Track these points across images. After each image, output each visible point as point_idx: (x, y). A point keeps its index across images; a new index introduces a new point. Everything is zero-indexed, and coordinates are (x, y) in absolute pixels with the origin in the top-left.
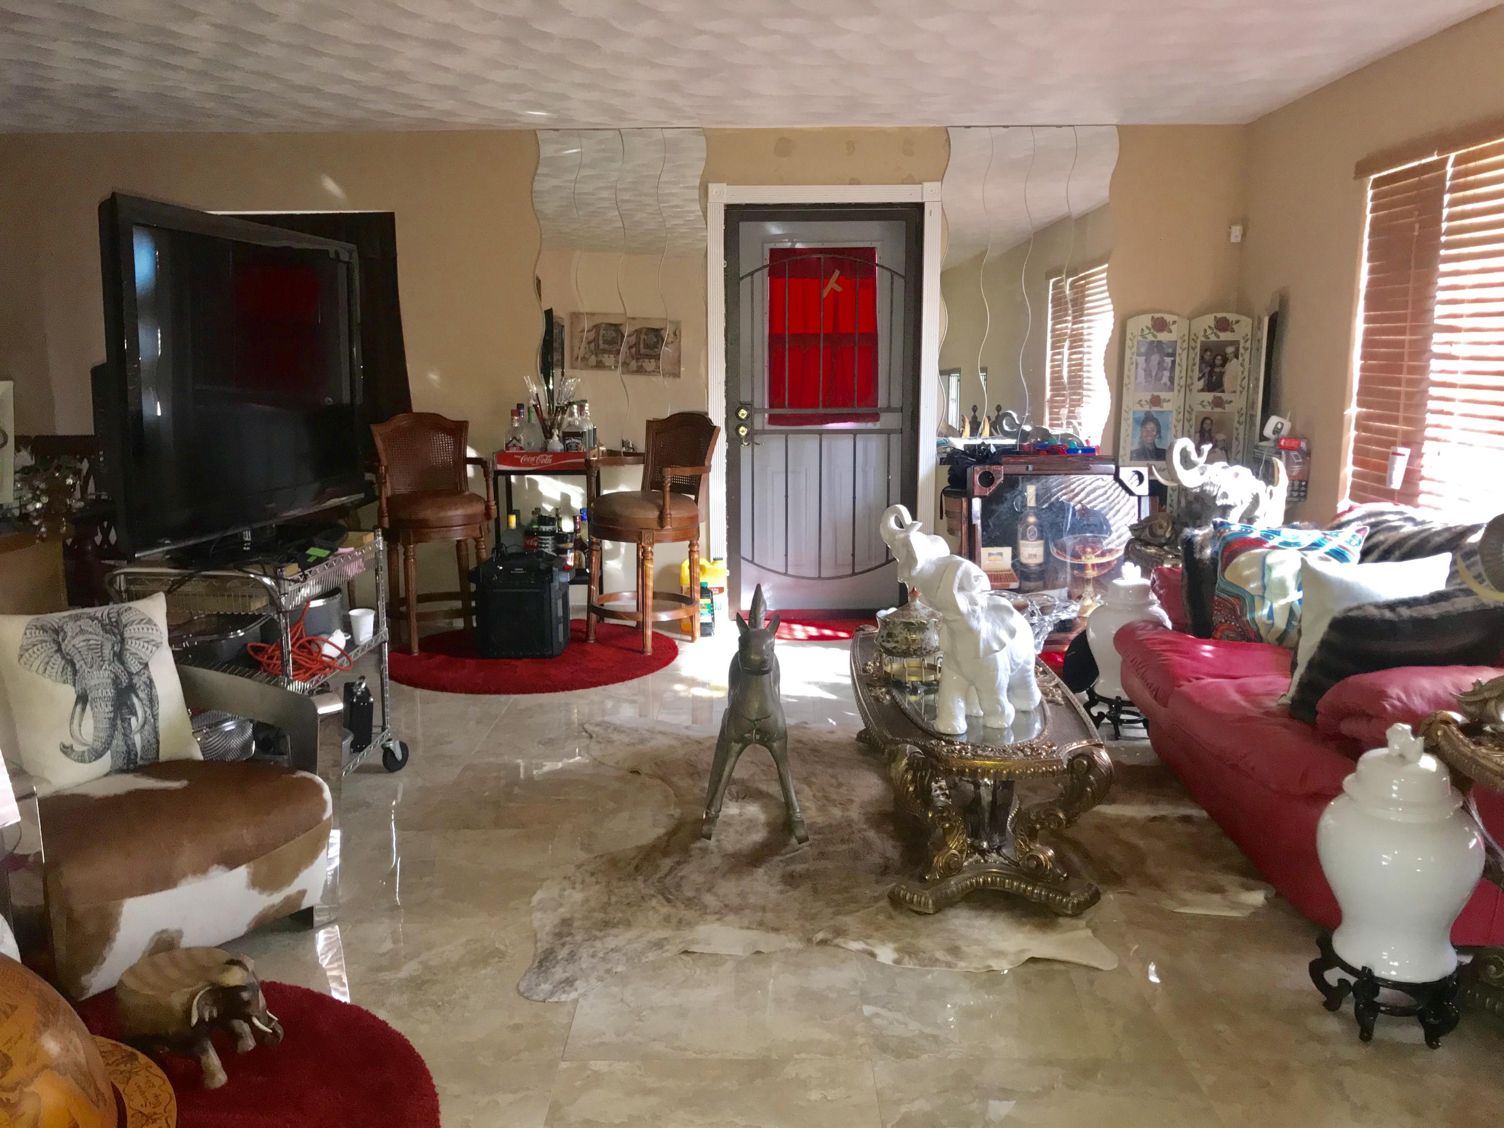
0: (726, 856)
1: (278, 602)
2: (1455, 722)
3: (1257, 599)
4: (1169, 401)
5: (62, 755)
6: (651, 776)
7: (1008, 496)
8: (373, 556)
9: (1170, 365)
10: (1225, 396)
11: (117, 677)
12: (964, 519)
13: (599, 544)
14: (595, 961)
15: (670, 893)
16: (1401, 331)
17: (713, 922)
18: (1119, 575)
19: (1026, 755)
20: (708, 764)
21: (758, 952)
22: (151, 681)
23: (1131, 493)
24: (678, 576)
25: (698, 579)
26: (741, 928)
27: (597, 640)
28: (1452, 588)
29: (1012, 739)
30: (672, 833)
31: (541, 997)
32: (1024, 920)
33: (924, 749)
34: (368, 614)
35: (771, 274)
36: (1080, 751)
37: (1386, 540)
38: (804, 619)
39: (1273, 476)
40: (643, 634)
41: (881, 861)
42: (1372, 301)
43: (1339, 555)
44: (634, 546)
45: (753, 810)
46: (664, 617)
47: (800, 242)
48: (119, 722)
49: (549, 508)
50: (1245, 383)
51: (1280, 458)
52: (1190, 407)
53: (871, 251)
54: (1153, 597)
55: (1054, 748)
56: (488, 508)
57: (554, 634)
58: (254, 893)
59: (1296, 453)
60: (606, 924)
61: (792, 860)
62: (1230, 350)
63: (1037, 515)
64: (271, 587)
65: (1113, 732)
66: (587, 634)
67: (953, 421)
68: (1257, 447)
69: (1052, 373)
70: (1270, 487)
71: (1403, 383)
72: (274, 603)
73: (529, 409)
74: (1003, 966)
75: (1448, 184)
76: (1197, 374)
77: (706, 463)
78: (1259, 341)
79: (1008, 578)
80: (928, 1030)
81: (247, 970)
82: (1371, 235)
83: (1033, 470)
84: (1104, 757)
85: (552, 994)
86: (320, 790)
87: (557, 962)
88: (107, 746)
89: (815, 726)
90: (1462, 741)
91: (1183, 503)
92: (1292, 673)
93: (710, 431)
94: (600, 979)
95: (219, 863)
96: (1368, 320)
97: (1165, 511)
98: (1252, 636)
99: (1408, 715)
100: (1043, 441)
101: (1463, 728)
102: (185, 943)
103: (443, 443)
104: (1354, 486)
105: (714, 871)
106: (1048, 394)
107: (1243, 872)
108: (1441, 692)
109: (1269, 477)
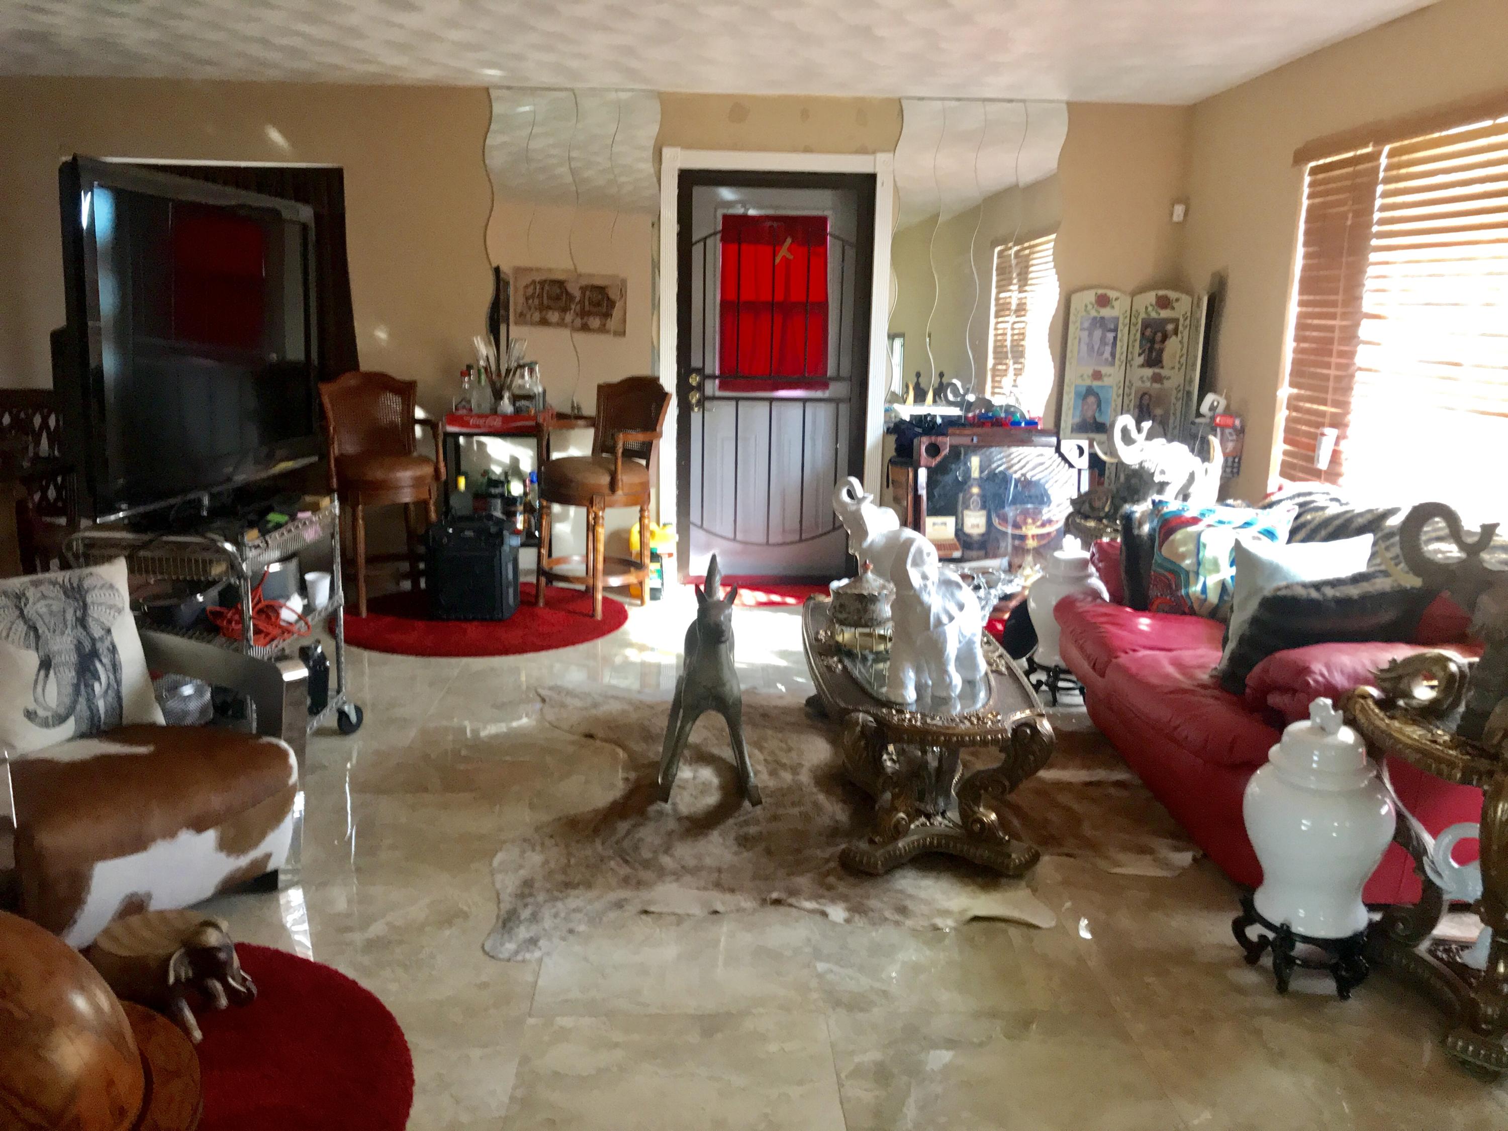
0: (680, 819)
1: (239, 568)
2: (1372, 696)
3: (1192, 576)
4: (1110, 375)
5: (26, 720)
6: (606, 740)
7: (953, 466)
8: (329, 520)
9: (1112, 340)
10: (1164, 372)
11: (79, 642)
12: (910, 489)
13: (549, 508)
14: (558, 921)
15: (628, 855)
16: (1333, 316)
17: (670, 882)
18: (1059, 547)
19: (972, 723)
20: (662, 729)
21: (716, 912)
22: (114, 647)
23: (1071, 466)
24: (627, 542)
25: (648, 544)
26: (698, 889)
27: (547, 603)
28: (1372, 569)
29: (959, 707)
30: (629, 795)
31: (506, 955)
32: (966, 880)
33: (875, 716)
34: (324, 578)
35: (722, 239)
36: (1023, 721)
37: (1313, 519)
38: (754, 585)
39: (1209, 452)
40: (593, 599)
41: (831, 823)
42: (1307, 285)
43: (1270, 534)
44: (583, 510)
45: (707, 774)
46: (615, 581)
47: (754, 208)
48: (82, 687)
49: (497, 470)
50: (1183, 360)
51: (1215, 436)
52: (1130, 382)
53: (823, 220)
54: (1092, 569)
55: (999, 717)
56: (437, 470)
57: (504, 596)
58: (222, 856)
59: (1231, 430)
60: (568, 885)
61: (746, 823)
62: (1170, 327)
63: (980, 486)
64: (233, 553)
65: (1050, 698)
66: (537, 596)
67: (897, 387)
68: (1193, 423)
69: (996, 341)
70: (1206, 464)
71: (1333, 367)
72: (233, 567)
73: (479, 371)
74: (947, 924)
75: (1381, 175)
76: (1137, 350)
77: (658, 430)
78: (1199, 320)
79: (952, 547)
80: (877, 985)
81: (221, 931)
82: (1307, 221)
83: (978, 442)
84: (1045, 726)
85: (517, 952)
86: (284, 755)
87: (521, 922)
88: (71, 710)
89: (764, 691)
90: (1377, 715)
91: (1122, 478)
92: (1224, 647)
93: (663, 396)
94: (563, 939)
95: (188, 827)
96: (1301, 304)
97: (1103, 484)
98: (1187, 610)
99: (1330, 690)
100: (987, 412)
101: (1379, 703)
102: (155, 905)
103: (392, 403)
104: (1284, 464)
105: (670, 834)
106: (991, 362)
107: (1173, 836)
108: (1360, 669)
109: (1204, 453)
